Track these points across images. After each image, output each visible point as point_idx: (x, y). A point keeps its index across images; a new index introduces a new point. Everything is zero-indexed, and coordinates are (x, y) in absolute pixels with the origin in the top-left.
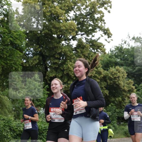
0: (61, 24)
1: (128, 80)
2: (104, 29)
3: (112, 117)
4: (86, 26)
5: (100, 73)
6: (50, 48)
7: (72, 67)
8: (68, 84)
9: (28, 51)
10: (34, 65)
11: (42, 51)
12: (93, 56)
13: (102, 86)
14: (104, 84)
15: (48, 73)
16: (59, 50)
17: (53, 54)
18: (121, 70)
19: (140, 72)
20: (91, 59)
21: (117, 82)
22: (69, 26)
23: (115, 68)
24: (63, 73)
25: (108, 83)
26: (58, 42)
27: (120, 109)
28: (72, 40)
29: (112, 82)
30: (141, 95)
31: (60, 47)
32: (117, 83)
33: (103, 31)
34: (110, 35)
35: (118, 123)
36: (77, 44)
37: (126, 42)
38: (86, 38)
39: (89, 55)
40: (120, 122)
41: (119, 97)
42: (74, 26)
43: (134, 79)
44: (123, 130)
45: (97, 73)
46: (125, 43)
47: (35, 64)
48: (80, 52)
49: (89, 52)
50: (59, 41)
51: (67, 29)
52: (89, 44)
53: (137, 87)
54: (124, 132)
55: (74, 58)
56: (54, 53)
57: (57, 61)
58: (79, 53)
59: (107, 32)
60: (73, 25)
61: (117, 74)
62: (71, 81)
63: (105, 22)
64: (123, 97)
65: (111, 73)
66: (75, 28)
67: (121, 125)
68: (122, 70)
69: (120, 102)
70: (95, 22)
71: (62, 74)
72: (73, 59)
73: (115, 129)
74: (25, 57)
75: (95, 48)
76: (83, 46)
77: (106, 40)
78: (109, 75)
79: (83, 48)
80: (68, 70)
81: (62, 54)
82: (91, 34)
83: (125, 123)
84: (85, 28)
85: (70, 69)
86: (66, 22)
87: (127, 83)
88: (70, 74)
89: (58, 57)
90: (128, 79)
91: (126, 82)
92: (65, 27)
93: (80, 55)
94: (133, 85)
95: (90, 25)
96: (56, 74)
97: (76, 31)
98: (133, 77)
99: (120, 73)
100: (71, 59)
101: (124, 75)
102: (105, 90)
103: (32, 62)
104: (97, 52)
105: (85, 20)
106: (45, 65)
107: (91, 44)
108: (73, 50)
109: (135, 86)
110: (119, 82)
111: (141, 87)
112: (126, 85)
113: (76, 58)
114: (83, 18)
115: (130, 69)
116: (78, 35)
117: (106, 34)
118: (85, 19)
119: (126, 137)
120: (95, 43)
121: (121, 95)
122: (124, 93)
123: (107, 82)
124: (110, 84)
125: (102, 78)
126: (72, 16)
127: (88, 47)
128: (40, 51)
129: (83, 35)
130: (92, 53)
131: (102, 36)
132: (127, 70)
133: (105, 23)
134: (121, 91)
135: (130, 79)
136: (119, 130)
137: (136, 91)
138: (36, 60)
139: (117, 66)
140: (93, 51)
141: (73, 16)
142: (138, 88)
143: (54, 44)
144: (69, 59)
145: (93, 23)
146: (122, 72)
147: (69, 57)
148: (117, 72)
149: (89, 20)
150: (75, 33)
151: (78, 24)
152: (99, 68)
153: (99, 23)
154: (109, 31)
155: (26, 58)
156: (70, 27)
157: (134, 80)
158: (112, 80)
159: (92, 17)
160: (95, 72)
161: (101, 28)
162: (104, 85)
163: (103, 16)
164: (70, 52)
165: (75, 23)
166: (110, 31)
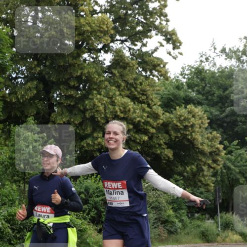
0: (82, 20)
1: (211, 133)
2: (165, 31)
3: (178, 203)
4: (131, 25)
5: (156, 116)
6: (60, 66)
7: (102, 104)
8: (93, 137)
9: (15, 72)
10: (26, 99)
11: (44, 73)
12: (143, 84)
13: (159, 141)
14: (165, 138)
15: (54, 117)
16: (78, 72)
17: (65, 78)
18: (198, 112)
19: (234, 118)
20: (139, 90)
21: (188, 135)
22: (98, 25)
23: (186, 107)
24: (85, 116)
25: (172, 137)
26: (75, 55)
27: (195, 187)
28: (102, 52)
29: (179, 135)
30: (234, 162)
31: (78, 65)
32: (190, 137)
33: (164, 36)
34: (179, 44)
35: (190, 216)
36: (113, 59)
37: (209, 58)
38: (130, 49)
39: (136, 82)
40: (193, 212)
41: (193, 164)
42: (108, 26)
43: (222, 130)
44: (199, 228)
45: (150, 116)
46: (207, 59)
47: (29, 98)
48: (118, 74)
49: (135, 76)
50: (78, 53)
51: (93, 30)
52: (137, 59)
53: (228, 147)
54: (200, 233)
55: (106, 86)
56: (67, 77)
57: (72, 92)
58: (116, 78)
59: (171, 38)
60: (106, 23)
61: (190, 121)
62: (99, 133)
63: (168, 18)
64: (200, 165)
65: (179, 118)
66: (110, 29)
67: (194, 219)
68: (200, 113)
69: (194, 175)
70: (148, 17)
71: (83, 118)
72: (104, 88)
73: (183, 225)
74: (10, 83)
75: (148, 67)
76: (124, 63)
77: (169, 53)
78: (175, 122)
79: (125, 68)
80: (93, 111)
81: (82, 78)
82: (140, 40)
83: (202, 215)
84: (128, 28)
85: (98, 109)
86: (92, 15)
87: (208, 138)
88: (97, 118)
89: (74, 85)
90: (211, 131)
91: (206, 136)
92: (90, 26)
93: (118, 82)
94: (221, 143)
95: (139, 23)
96: (70, 118)
97: (111, 35)
98: (220, 126)
99: (195, 118)
100: (99, 89)
101: (202, 123)
102: (166, 150)
103: (23, 92)
104: (151, 77)
105: (130, 12)
106: (49, 100)
107: (139, 60)
108: (106, 72)
109: (224, 145)
110: (194, 136)
111: (234, 147)
112: (206, 141)
113: (109, 87)
114: (126, 9)
115: (215, 111)
116: (116, 42)
117: (170, 42)
118: (130, 10)
119: (204, 243)
120: (147, 59)
121: (195, 161)
122: (200, 157)
123: (170, 135)
124: (175, 139)
125: (159, 125)
126: (103, 4)
127: (134, 66)
128: (40, 73)
129: (125, 43)
130: (142, 78)
131: (162, 45)
132: (209, 115)
133: (167, 21)
134: (196, 153)
135: (215, 130)
136: (192, 228)
137: (226, 154)
138: (31, 90)
139: (189, 104)
140: (144, 73)
141: (106, 4)
142: (229, 149)
143: (67, 59)
144: (95, 89)
145: (145, 19)
146: (198, 116)
147: (96, 84)
148: (190, 116)
149: (137, 13)
150: (110, 39)
151: (114, 21)
152: (154, 107)
153: (157, 19)
154: (176, 35)
155: (10, 87)
156: (100, 27)
157: (222, 134)
158: (179, 132)
159: (144, 7)
160: (146, 115)
161: (160, 30)
162: (164, 140)
163: (165, 6)
164: (99, 75)
165: (110, 17)
166: (178, 36)
